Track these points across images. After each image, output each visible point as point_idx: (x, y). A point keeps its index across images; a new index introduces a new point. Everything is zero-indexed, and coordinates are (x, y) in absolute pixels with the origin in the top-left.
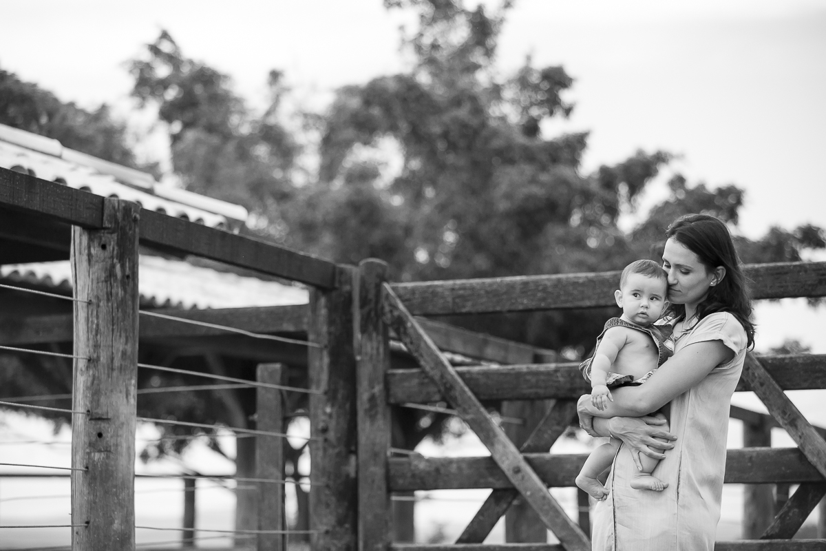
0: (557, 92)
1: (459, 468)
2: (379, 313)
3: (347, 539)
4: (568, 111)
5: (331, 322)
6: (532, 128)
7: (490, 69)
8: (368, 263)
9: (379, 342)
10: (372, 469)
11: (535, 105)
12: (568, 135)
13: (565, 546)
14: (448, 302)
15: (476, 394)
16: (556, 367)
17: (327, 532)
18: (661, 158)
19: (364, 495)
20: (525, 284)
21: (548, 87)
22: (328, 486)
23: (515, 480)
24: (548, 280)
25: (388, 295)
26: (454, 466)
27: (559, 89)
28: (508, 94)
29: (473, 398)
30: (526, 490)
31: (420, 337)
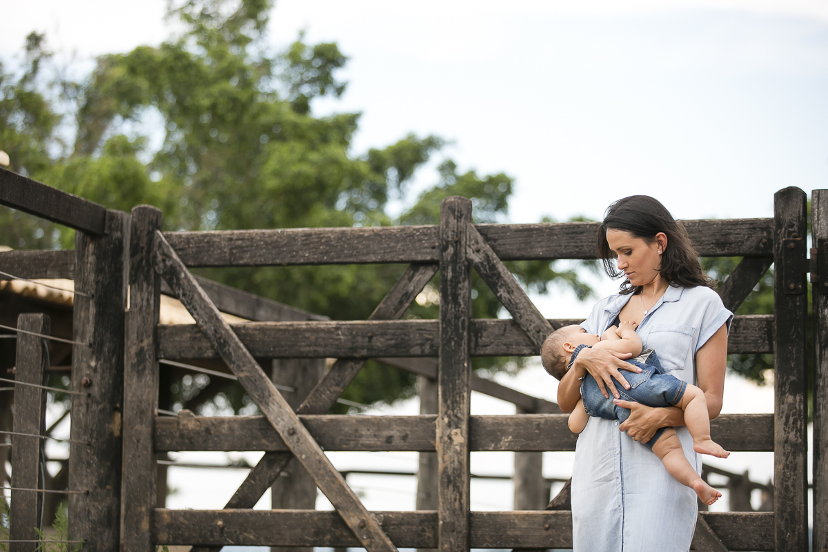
0: (330, 70)
1: (231, 429)
2: (152, 262)
3: (109, 500)
4: (340, 91)
5: (99, 270)
6: (302, 106)
7: (260, 44)
8: (140, 208)
9: (149, 293)
10: (138, 427)
11: (306, 82)
12: (338, 115)
13: (341, 512)
14: (225, 252)
15: (251, 351)
16: (338, 324)
17: (87, 493)
18: (432, 143)
19: (127, 455)
20: (308, 235)
21: (320, 64)
22: (89, 444)
23: (290, 443)
24: (332, 232)
25: (161, 243)
26: (226, 426)
27: (332, 68)
28: (278, 70)
29: (248, 354)
30: (301, 453)
31: (193, 288)
